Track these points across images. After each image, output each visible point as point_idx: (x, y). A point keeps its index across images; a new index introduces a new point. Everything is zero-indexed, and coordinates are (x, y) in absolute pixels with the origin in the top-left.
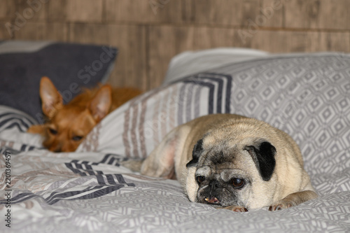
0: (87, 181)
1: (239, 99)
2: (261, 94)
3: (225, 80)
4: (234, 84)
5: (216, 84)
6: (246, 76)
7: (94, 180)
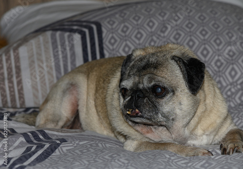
0: (16, 141)
1: (113, 45)
2: (133, 37)
3: (94, 27)
4: (104, 30)
5: (87, 31)
6: (114, 22)
7: (22, 139)
